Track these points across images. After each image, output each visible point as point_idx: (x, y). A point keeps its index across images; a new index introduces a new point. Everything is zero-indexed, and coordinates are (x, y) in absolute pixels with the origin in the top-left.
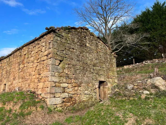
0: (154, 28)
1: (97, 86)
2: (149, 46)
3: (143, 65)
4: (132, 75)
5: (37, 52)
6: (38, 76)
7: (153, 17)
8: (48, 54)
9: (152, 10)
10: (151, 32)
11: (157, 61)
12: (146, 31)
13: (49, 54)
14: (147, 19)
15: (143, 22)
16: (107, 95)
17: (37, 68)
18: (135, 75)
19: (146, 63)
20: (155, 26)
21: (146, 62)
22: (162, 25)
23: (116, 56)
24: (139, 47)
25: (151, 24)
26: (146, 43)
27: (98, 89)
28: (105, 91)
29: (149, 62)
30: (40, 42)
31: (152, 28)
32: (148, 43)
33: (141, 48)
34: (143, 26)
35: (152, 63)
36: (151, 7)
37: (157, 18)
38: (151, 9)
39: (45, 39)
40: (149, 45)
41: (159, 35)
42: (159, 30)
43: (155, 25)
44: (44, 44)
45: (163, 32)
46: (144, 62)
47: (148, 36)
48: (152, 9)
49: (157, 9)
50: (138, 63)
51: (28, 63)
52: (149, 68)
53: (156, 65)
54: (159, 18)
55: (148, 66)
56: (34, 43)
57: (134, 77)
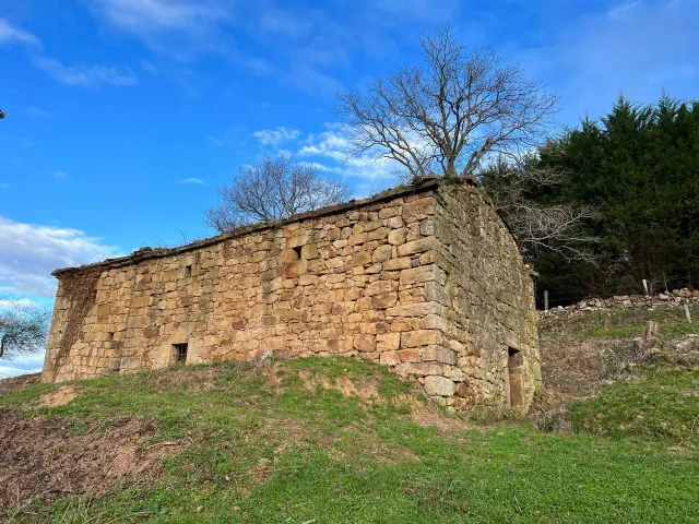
0: (614, 193)
1: (505, 362)
2: (596, 252)
3: (582, 314)
4: (565, 342)
5: (361, 244)
6: (373, 314)
7: (611, 155)
8: (416, 250)
9: (606, 129)
10: (604, 203)
11: (626, 302)
12: (588, 197)
13: (422, 253)
14: (589, 158)
15: (577, 168)
16: (522, 393)
17: (369, 291)
18: (576, 343)
19: (590, 308)
20: (618, 187)
21: (591, 303)
22: (640, 185)
23: (536, 274)
24: (565, 251)
25: (605, 177)
26: (589, 239)
27: (507, 370)
28: (515, 381)
29: (599, 304)
30: (375, 214)
31: (606, 192)
32: (597, 240)
33: (573, 254)
34: (576, 179)
35: (611, 307)
36: (603, 120)
37: (625, 160)
38: (602, 127)
39: (400, 208)
40: (596, 248)
41: (632, 215)
42: (633, 199)
43: (621, 182)
44: (394, 221)
45: (644, 207)
46: (583, 304)
47: (596, 215)
48: (607, 126)
49: (625, 131)
50: (560, 307)
51: (320, 275)
52: (603, 324)
53: (626, 316)
54: (629, 159)
55: (600, 316)
56: (342, 216)
57: (572, 349)
